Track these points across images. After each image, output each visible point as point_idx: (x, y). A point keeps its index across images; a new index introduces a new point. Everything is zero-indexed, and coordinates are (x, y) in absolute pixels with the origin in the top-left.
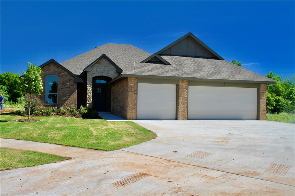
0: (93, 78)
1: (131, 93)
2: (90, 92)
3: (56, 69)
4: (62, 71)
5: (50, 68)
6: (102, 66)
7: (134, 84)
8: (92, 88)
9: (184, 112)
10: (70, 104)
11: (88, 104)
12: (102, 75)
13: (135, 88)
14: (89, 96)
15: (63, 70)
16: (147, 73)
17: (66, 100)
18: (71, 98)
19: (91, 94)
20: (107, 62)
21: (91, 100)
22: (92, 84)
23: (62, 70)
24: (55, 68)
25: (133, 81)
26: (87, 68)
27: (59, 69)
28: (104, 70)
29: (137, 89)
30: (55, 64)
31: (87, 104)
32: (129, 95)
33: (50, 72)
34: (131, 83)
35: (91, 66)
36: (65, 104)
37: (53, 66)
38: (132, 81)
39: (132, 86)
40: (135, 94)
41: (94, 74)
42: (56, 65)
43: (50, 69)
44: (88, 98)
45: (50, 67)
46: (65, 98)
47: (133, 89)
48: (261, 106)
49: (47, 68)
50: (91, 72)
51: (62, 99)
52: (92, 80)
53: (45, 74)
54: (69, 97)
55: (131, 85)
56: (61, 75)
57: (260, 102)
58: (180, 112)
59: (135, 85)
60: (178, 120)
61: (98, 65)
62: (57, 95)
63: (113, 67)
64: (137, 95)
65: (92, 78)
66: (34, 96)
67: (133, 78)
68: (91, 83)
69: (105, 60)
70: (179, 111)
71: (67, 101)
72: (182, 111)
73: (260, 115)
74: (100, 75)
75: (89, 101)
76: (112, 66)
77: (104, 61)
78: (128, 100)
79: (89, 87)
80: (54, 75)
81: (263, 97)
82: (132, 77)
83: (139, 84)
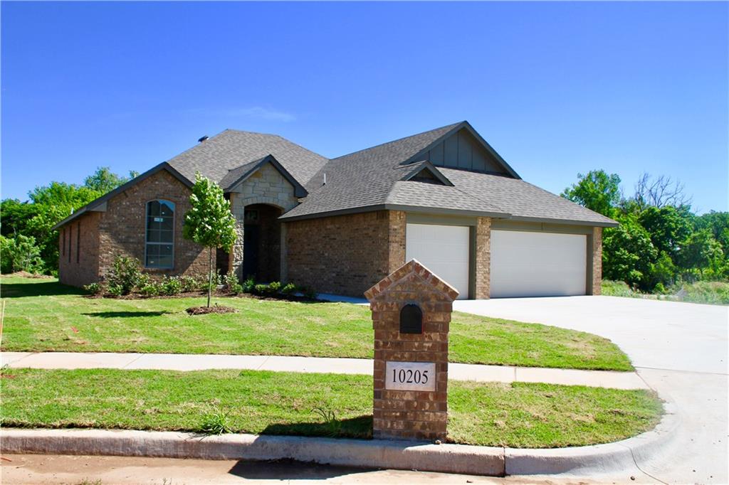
0: (246, 207)
1: (396, 245)
2: (239, 239)
3: (170, 186)
4: (185, 192)
5: (157, 183)
6: (264, 181)
7: (401, 225)
8: (243, 231)
9: (485, 282)
10: (202, 268)
11: (236, 266)
12: (264, 202)
13: (401, 233)
14: (236, 248)
15: (187, 190)
16: (424, 202)
17: (193, 258)
18: (204, 253)
19: (240, 244)
20: (275, 173)
21: (241, 258)
22: (243, 221)
23: (184, 189)
24: (167, 184)
25: (398, 218)
26: (234, 187)
27: (177, 186)
28: (269, 191)
29: (405, 236)
30: (169, 173)
31: (234, 268)
32: (392, 249)
33: (156, 193)
34: (395, 223)
35: (242, 181)
36: (191, 268)
37: (162, 180)
38: (396, 218)
39: (396, 229)
40: (402, 247)
41: (247, 198)
42: (171, 177)
43: (156, 185)
44: (235, 254)
45: (156, 180)
46: (190, 254)
47: (398, 235)
48: (594, 268)
49: (150, 182)
50: (242, 196)
51: (184, 257)
52: (243, 212)
53: (145, 198)
54: (199, 252)
55: (395, 227)
56: (181, 199)
57: (592, 262)
58: (479, 283)
59: (401, 227)
60: (475, 299)
61: (256, 180)
62: (171, 246)
63: (287, 185)
64: (405, 248)
65: (243, 208)
66: (121, 250)
67: (398, 213)
68: (241, 219)
69: (271, 167)
70: (478, 280)
71: (194, 261)
72: (482, 281)
73: (594, 286)
74: (260, 202)
75: (237, 260)
76: (285, 181)
77: (269, 172)
78: (390, 260)
79: (238, 228)
80: (167, 199)
81: (597, 253)
82: (397, 211)
83: (408, 225)
